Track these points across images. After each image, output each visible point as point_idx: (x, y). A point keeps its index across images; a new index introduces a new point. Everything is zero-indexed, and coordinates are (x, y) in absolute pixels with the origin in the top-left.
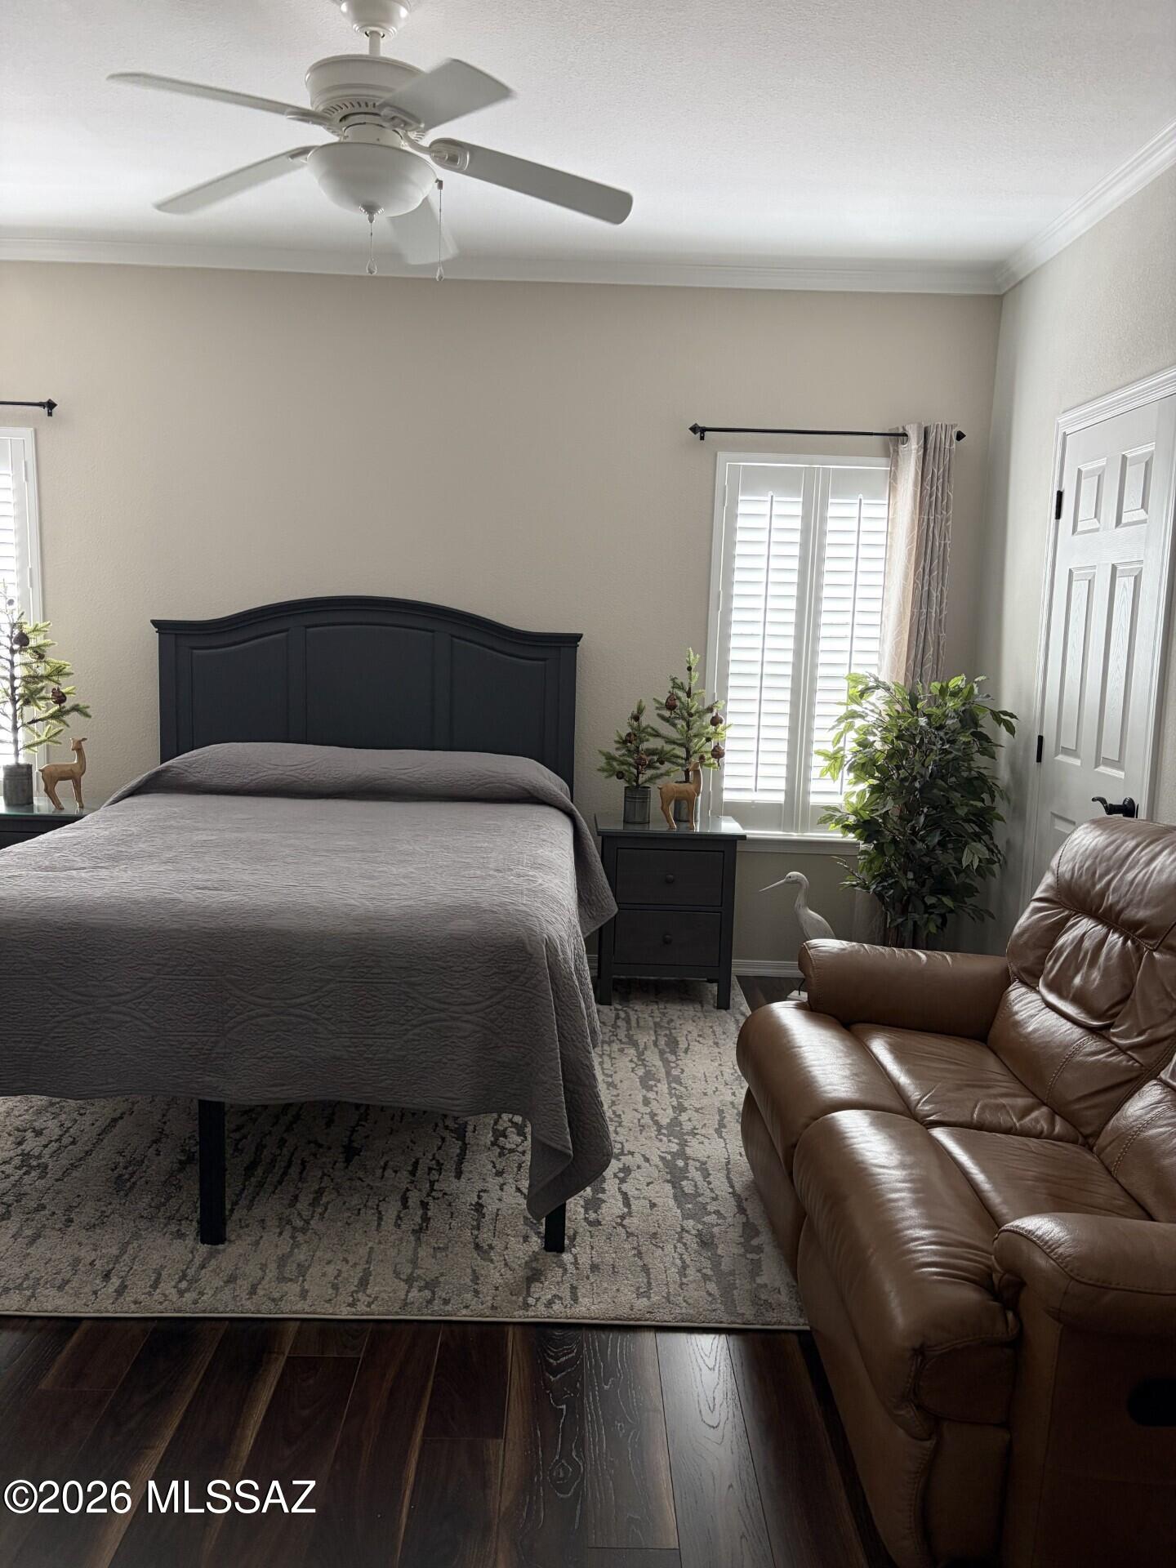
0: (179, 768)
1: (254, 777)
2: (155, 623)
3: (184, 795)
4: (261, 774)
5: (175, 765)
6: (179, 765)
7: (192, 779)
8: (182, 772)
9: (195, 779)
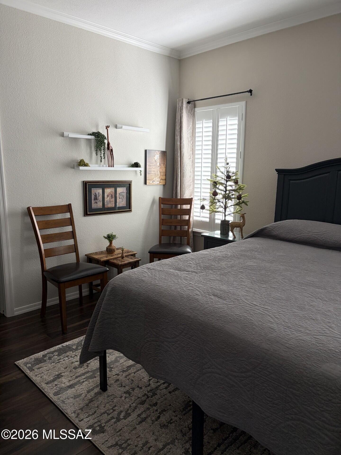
0: (270, 228)
1: (299, 236)
2: (277, 170)
3: (270, 240)
4: (302, 235)
5: (269, 227)
6: (270, 227)
7: (275, 233)
8: (271, 230)
9: (276, 233)
